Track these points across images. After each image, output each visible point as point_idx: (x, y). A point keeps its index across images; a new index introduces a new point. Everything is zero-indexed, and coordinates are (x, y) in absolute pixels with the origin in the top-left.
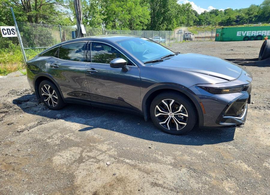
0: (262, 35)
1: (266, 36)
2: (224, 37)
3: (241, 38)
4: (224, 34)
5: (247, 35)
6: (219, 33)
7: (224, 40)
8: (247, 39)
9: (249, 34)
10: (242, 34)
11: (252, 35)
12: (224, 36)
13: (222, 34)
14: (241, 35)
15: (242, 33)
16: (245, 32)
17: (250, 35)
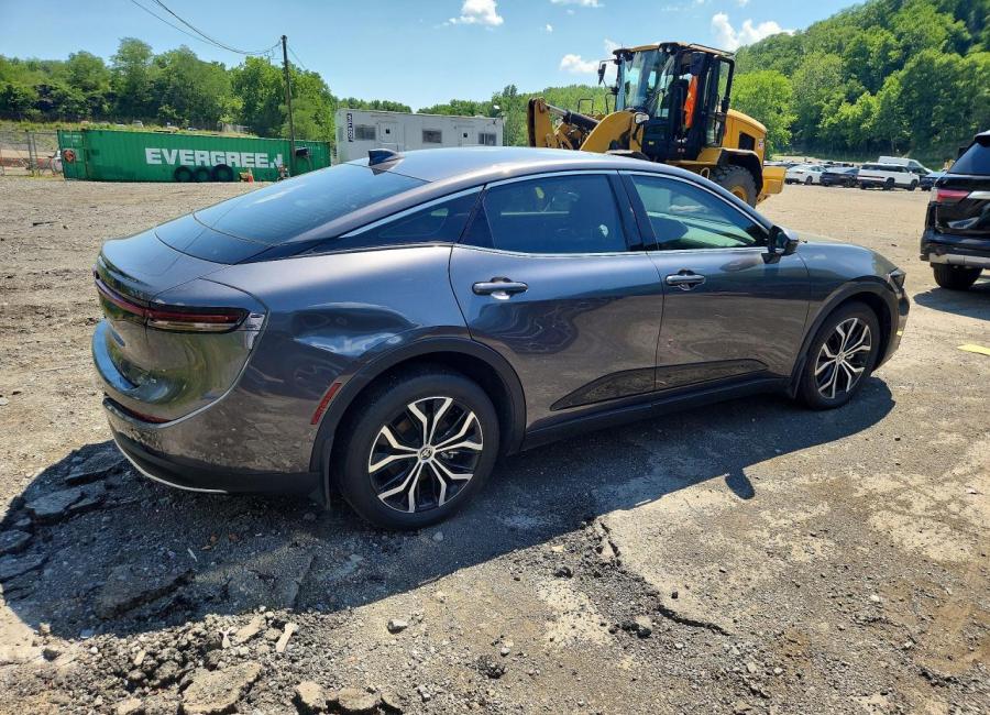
0: (230, 165)
1: (246, 170)
2: (100, 164)
3: (164, 170)
4: (95, 152)
5: (183, 162)
6: (75, 147)
7: (105, 176)
8: (185, 175)
9: (186, 158)
10: (163, 158)
11: (198, 163)
12: (98, 161)
13: (89, 154)
14: (160, 162)
15: (162, 154)
16: (174, 152)
17: (192, 163)
